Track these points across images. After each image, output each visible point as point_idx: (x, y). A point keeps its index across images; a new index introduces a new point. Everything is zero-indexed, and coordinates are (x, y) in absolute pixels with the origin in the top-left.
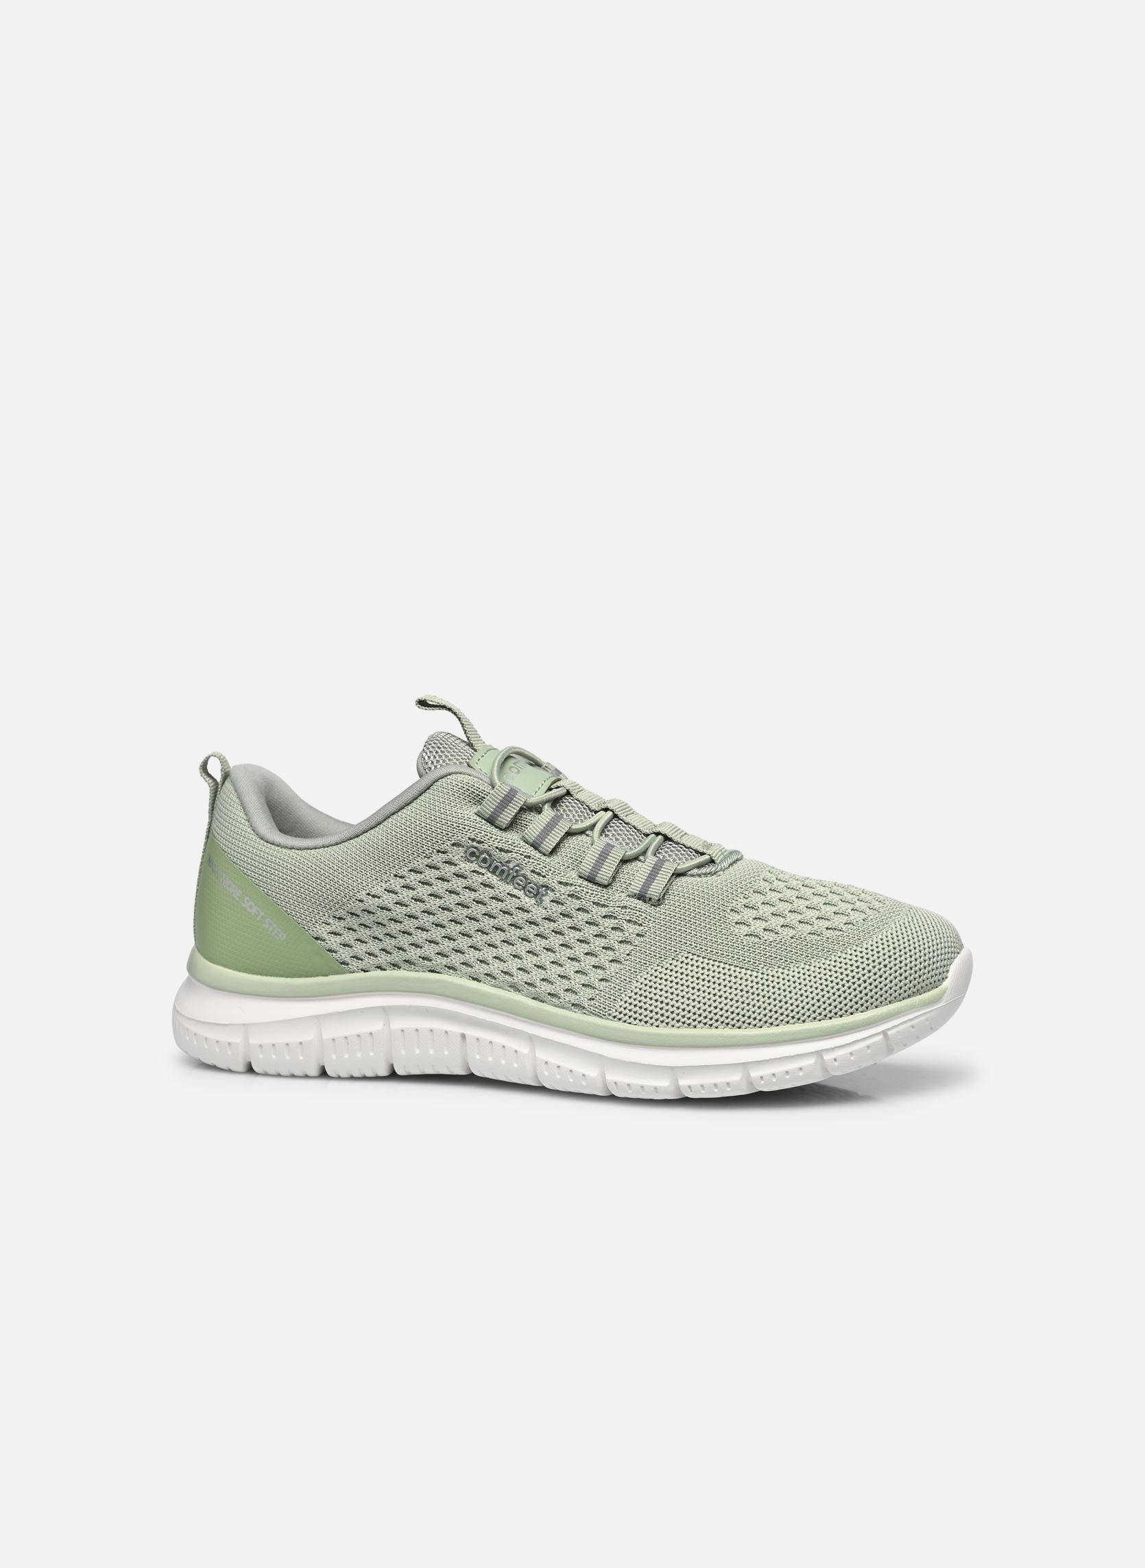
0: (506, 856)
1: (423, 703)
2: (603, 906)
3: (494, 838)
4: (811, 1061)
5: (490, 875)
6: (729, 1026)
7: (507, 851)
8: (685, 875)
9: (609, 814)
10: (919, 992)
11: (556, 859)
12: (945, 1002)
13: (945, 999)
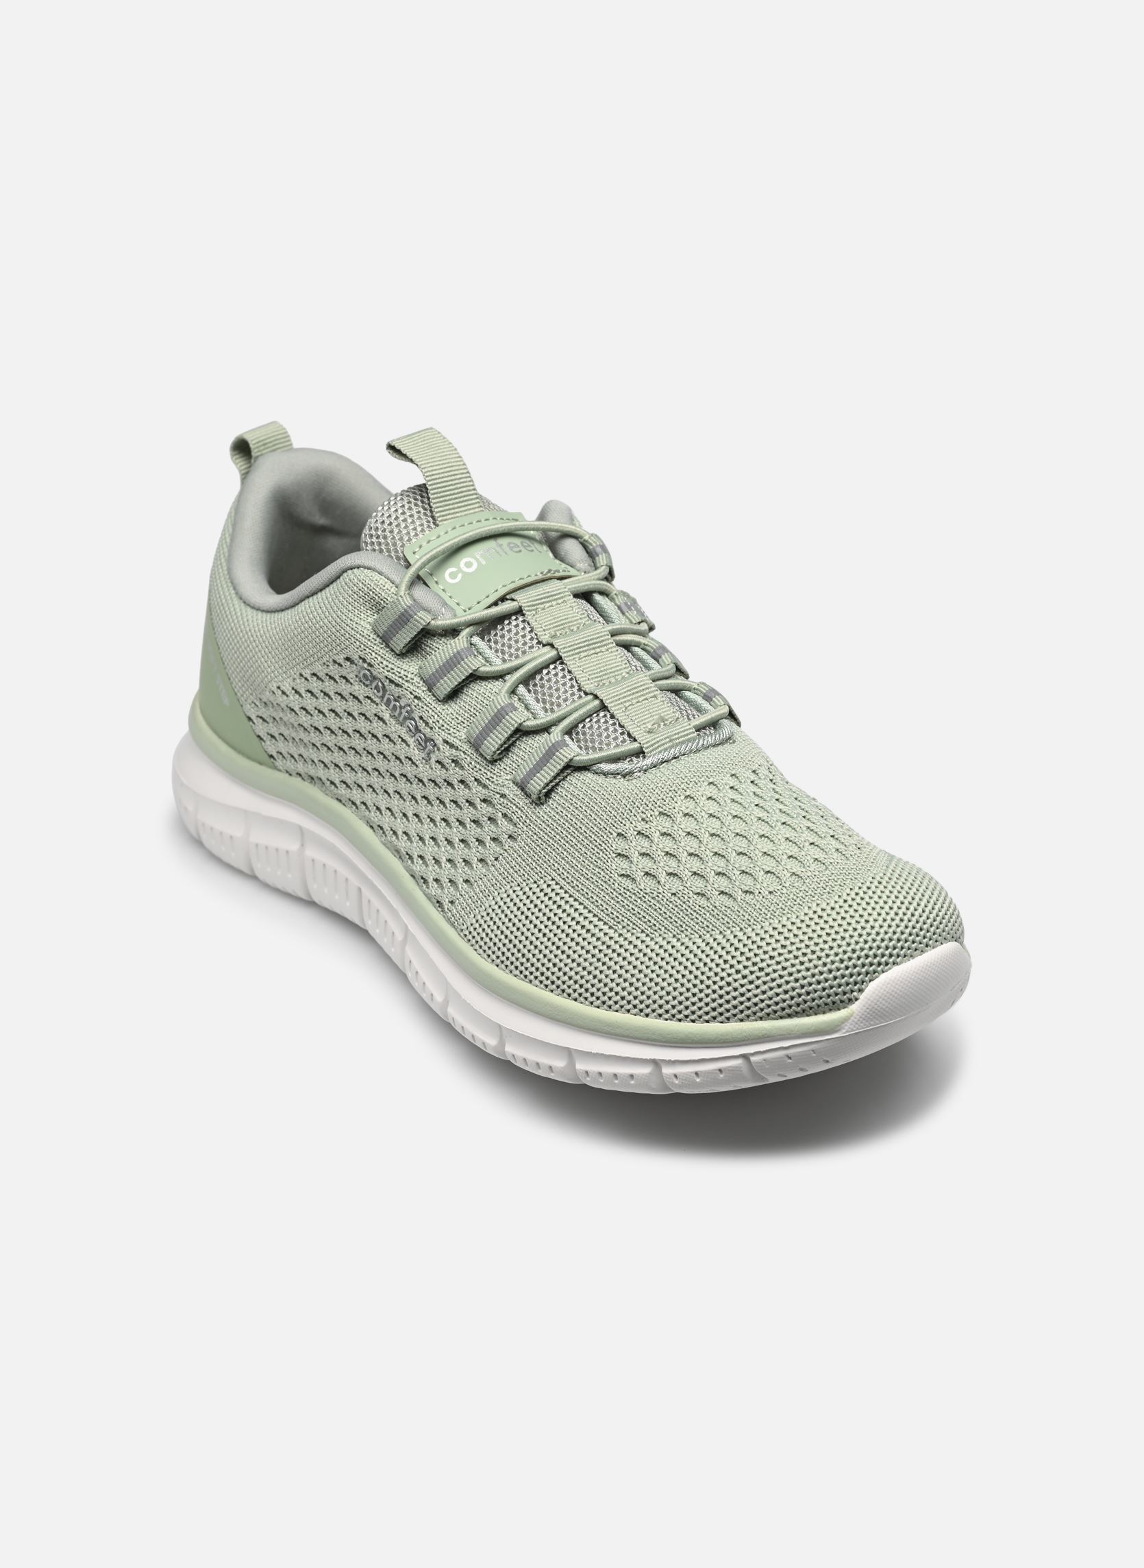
0: (397, 691)
1: (392, 448)
2: (485, 786)
3: (386, 663)
4: (645, 1070)
5: (384, 707)
6: (565, 994)
7: (397, 685)
8: (589, 770)
9: (554, 653)
10: (804, 1013)
11: (453, 708)
12: (847, 1032)
13: (846, 1028)
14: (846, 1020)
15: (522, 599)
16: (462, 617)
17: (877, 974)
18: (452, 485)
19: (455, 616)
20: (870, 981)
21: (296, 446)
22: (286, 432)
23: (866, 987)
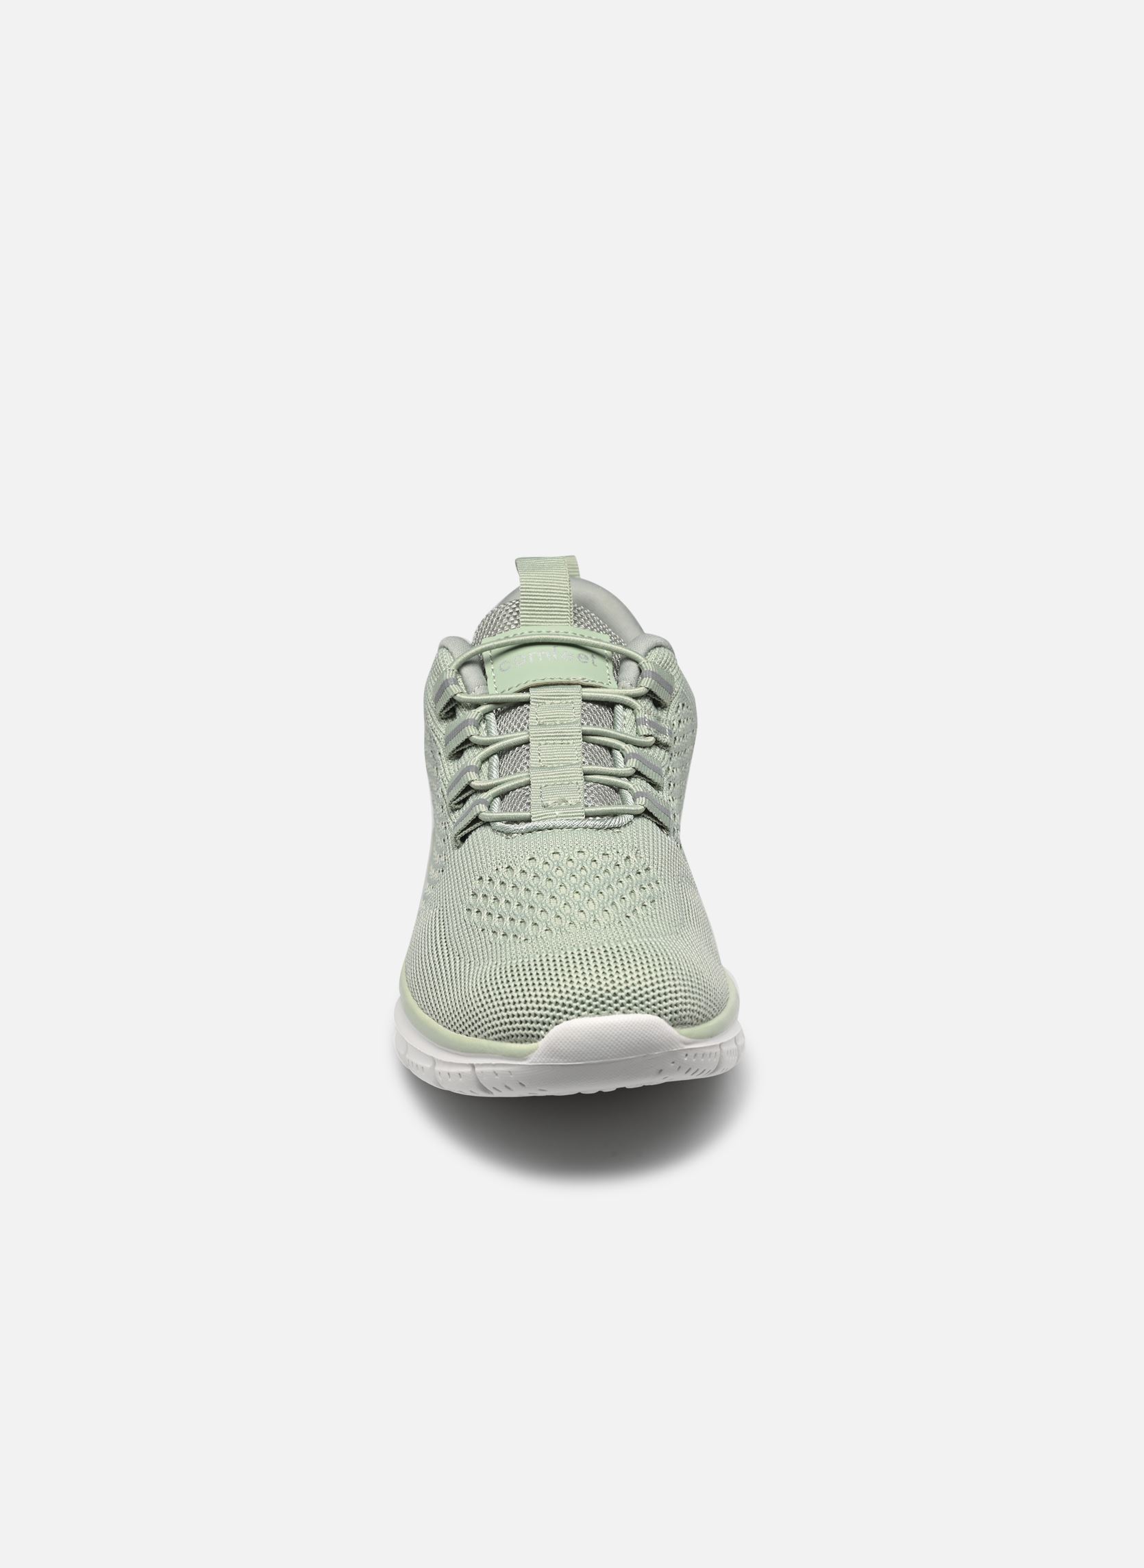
8: (490, 825)
11: (454, 765)
12: (532, 1062)
13: (532, 1059)
14: (531, 1052)
15: (533, 694)
16: (493, 694)
17: (561, 1020)
18: (545, 600)
19: (487, 693)
20: (556, 1024)
21: (582, 576)
22: (577, 565)
23: (552, 1028)
